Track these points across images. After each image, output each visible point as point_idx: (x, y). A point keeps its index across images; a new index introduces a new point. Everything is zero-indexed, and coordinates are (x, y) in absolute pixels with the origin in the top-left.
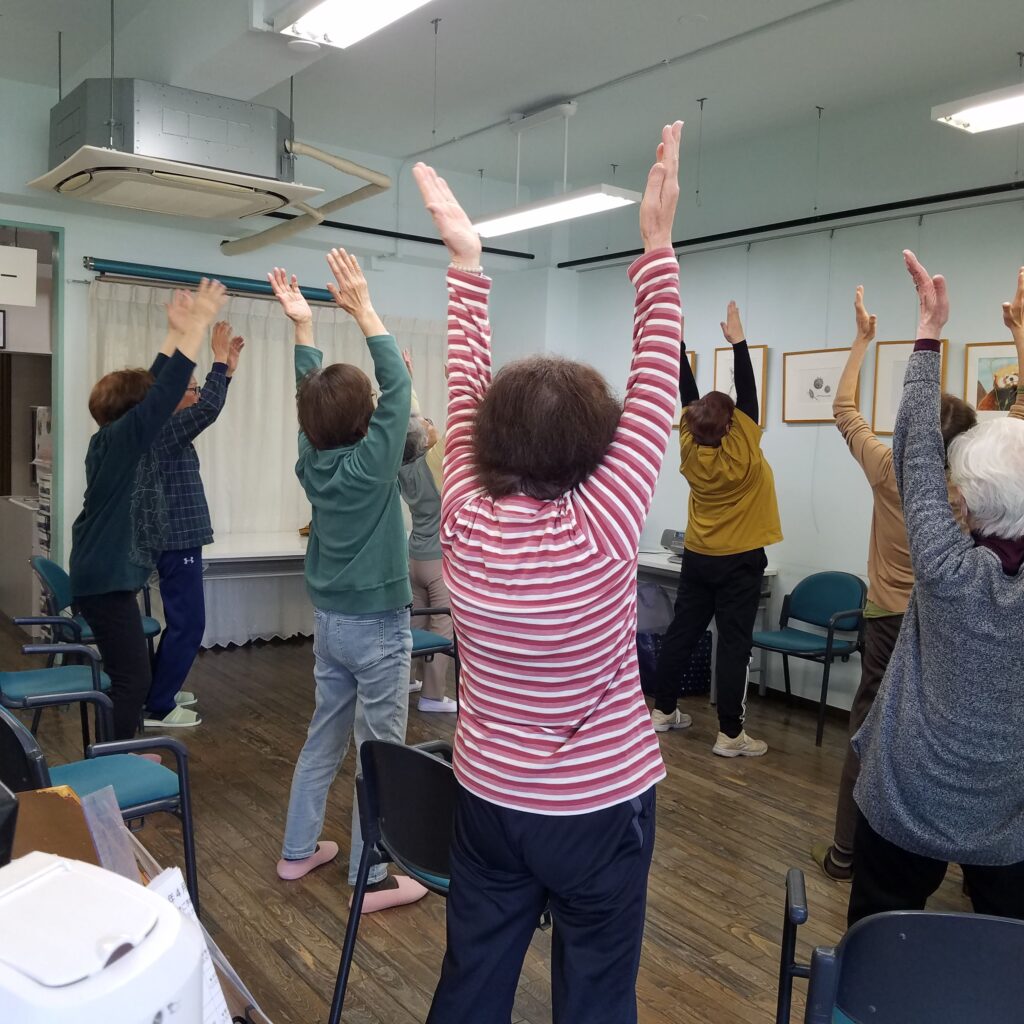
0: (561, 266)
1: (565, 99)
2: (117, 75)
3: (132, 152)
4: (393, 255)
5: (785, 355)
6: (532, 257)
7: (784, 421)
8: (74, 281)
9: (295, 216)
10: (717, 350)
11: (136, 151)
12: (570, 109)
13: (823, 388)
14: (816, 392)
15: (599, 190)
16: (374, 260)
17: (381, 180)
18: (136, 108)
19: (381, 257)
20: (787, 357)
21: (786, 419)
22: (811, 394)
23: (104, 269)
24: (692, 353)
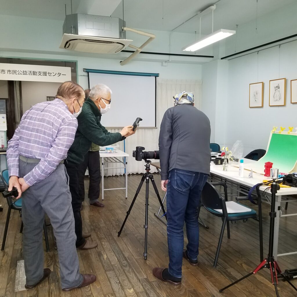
0: (222, 59)
1: (212, 5)
2: (73, 13)
3: (78, 35)
4: (169, 60)
6: (213, 57)
8: (81, 75)
9: (134, 51)
10: (270, 81)
11: (79, 34)
12: (213, 7)
15: (220, 31)
16: (164, 63)
17: (152, 36)
18: (78, 22)
19: (166, 62)
20: (292, 81)
21: (292, 102)
23: (88, 71)
24: (262, 83)
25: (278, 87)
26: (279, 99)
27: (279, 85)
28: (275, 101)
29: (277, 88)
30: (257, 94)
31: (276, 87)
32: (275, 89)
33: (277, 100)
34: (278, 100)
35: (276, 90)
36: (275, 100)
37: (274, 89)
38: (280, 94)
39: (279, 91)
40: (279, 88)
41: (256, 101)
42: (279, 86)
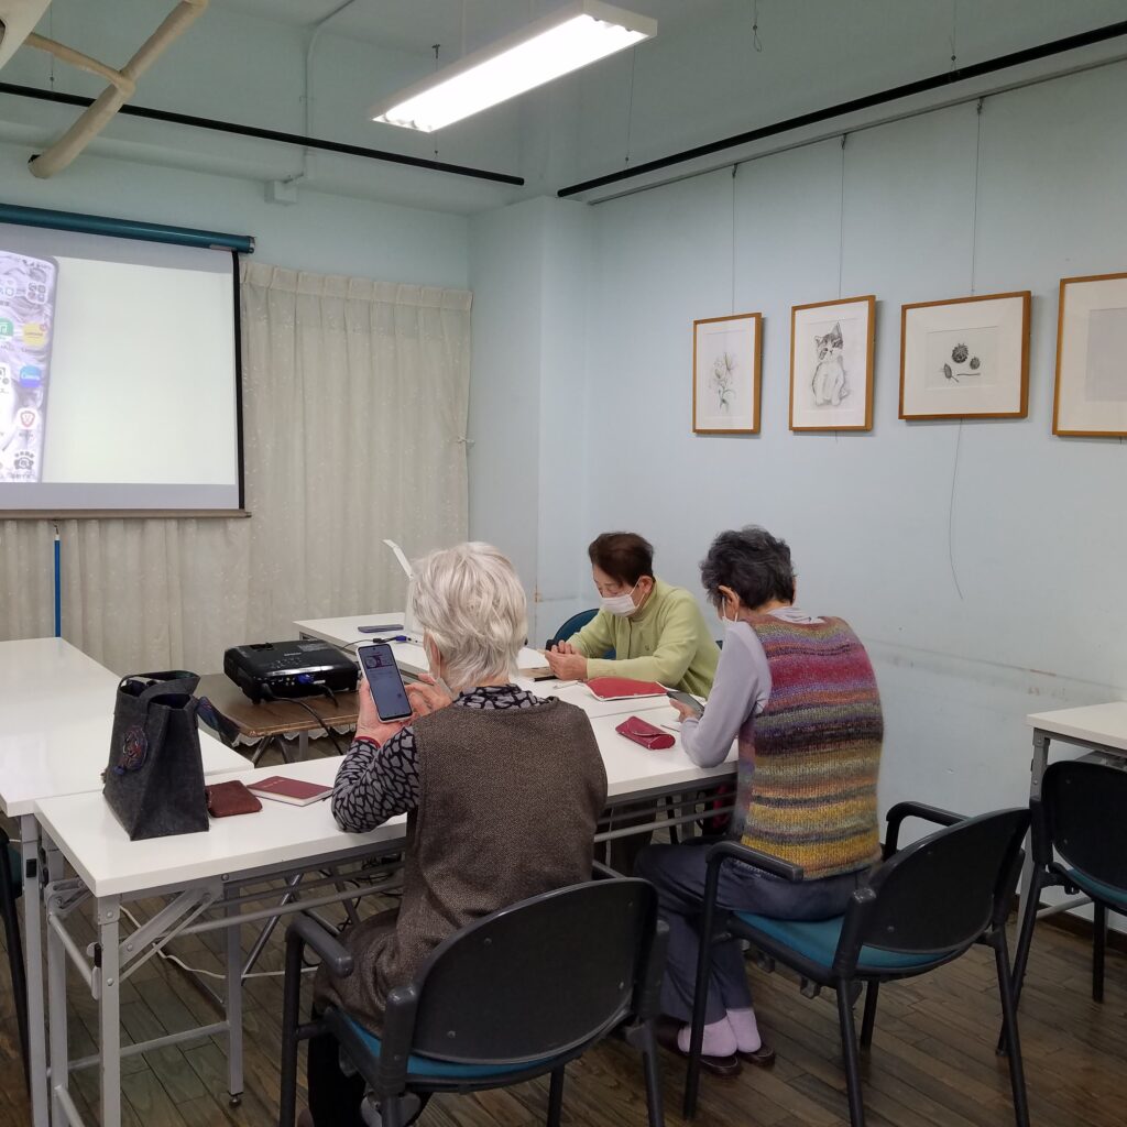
0: (562, 193)
4: (302, 175)
5: (905, 308)
6: (520, 181)
7: (901, 416)
10: (795, 309)
13: (968, 361)
14: (956, 368)
19: (288, 181)
20: (909, 312)
21: (905, 413)
22: (948, 372)
24: (758, 316)
25: (835, 340)
26: (841, 399)
27: (837, 327)
28: (820, 406)
29: (829, 346)
30: (728, 369)
31: (827, 338)
32: (822, 347)
33: (829, 402)
34: (835, 401)
35: (822, 355)
36: (820, 401)
37: (814, 351)
38: (845, 373)
39: (840, 359)
40: (841, 342)
41: (724, 401)
42: (840, 336)
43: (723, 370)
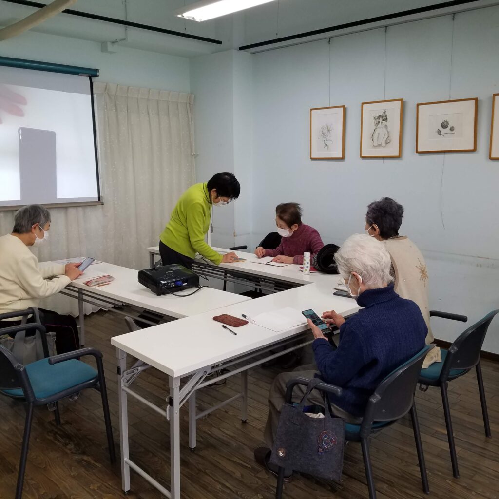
0: (241, 48)
5: (418, 105)
6: (220, 43)
7: (417, 152)
10: (363, 104)
13: (449, 128)
14: (443, 131)
16: (109, 45)
20: (420, 106)
21: (419, 150)
22: (439, 133)
24: (344, 107)
25: (384, 118)
26: (387, 143)
27: (385, 112)
28: (375, 147)
29: (381, 120)
31: (379, 117)
32: (377, 120)
33: (380, 145)
36: (376, 144)
38: (388, 132)
39: (386, 126)
40: (387, 119)
42: (386, 116)
43: (326, 131)
